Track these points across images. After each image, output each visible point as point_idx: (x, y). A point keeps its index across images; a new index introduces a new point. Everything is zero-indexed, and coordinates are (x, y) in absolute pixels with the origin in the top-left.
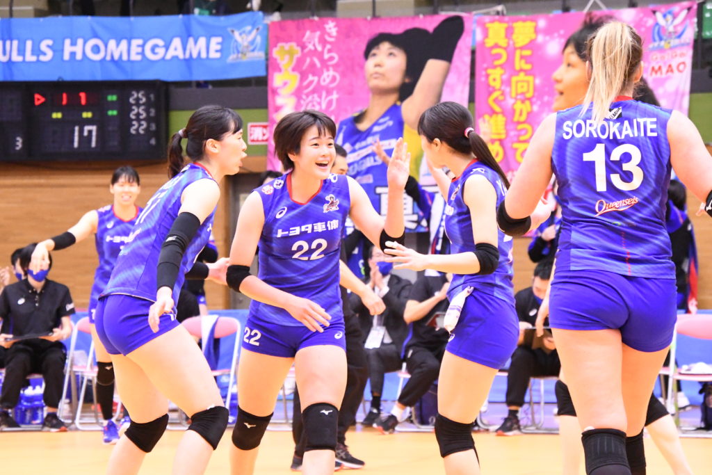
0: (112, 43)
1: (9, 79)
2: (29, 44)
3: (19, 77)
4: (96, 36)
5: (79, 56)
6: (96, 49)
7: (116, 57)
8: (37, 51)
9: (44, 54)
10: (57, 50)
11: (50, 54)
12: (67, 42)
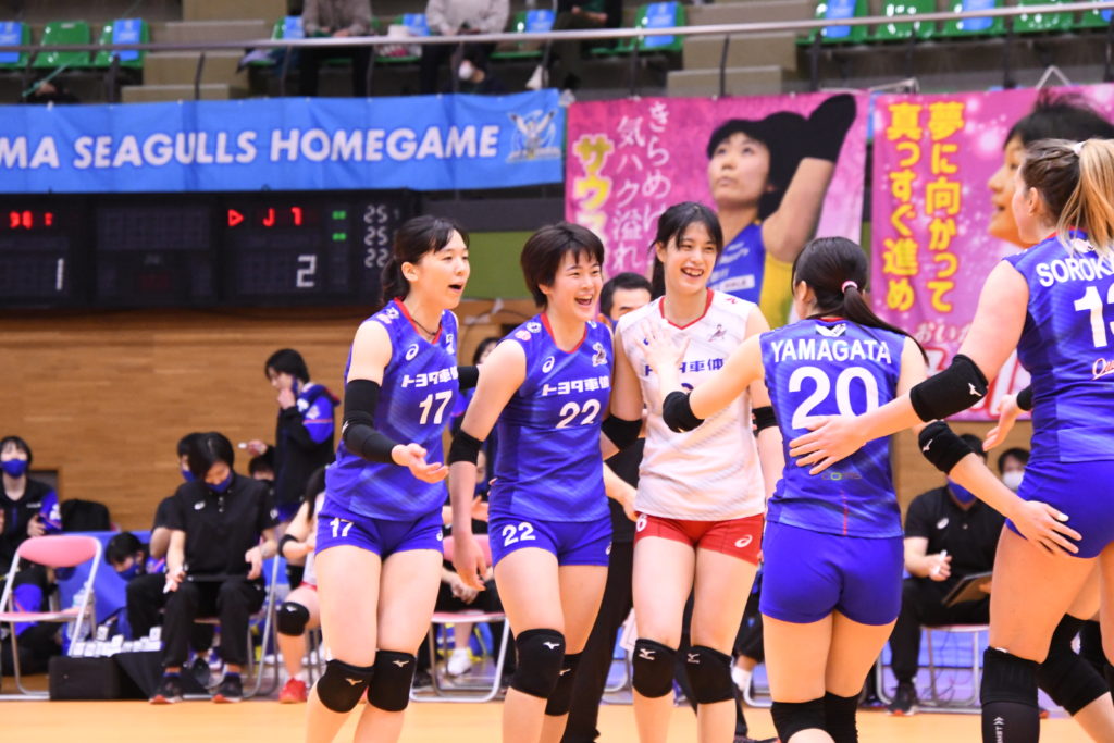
0: (340, 136)
1: (192, 188)
2: (222, 138)
3: (208, 184)
4: (317, 126)
5: (292, 155)
6: (317, 145)
7: (346, 155)
8: (233, 149)
9: (244, 152)
10: (263, 146)
11: (251, 153)
12: (277, 135)
